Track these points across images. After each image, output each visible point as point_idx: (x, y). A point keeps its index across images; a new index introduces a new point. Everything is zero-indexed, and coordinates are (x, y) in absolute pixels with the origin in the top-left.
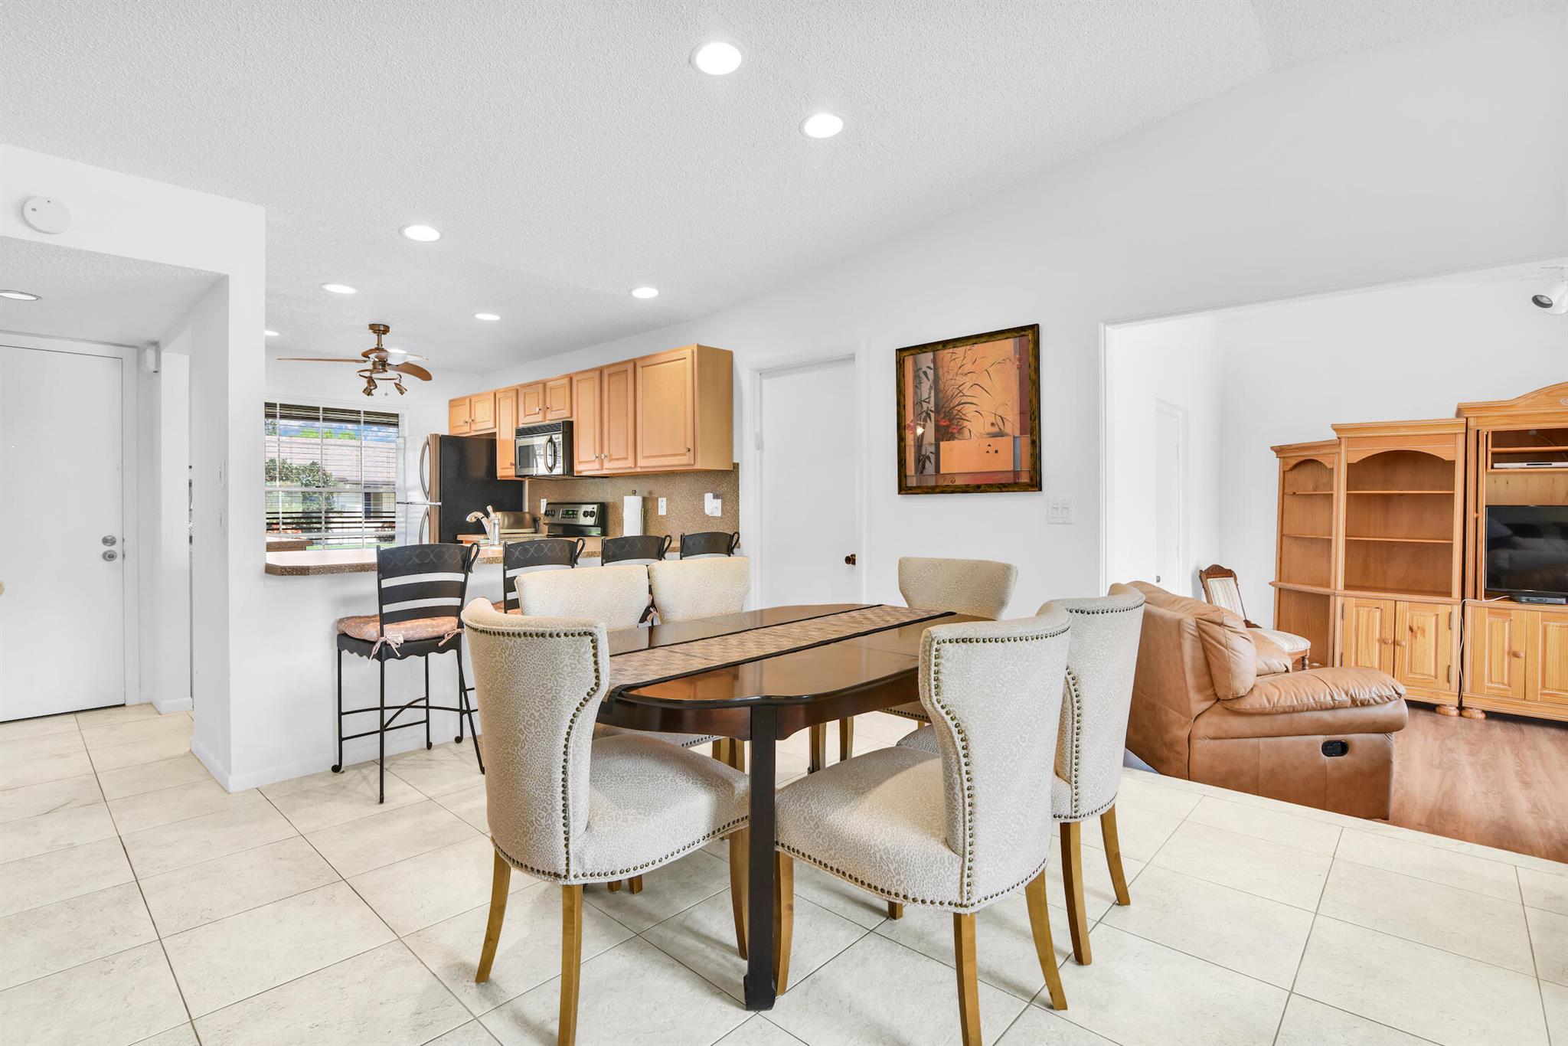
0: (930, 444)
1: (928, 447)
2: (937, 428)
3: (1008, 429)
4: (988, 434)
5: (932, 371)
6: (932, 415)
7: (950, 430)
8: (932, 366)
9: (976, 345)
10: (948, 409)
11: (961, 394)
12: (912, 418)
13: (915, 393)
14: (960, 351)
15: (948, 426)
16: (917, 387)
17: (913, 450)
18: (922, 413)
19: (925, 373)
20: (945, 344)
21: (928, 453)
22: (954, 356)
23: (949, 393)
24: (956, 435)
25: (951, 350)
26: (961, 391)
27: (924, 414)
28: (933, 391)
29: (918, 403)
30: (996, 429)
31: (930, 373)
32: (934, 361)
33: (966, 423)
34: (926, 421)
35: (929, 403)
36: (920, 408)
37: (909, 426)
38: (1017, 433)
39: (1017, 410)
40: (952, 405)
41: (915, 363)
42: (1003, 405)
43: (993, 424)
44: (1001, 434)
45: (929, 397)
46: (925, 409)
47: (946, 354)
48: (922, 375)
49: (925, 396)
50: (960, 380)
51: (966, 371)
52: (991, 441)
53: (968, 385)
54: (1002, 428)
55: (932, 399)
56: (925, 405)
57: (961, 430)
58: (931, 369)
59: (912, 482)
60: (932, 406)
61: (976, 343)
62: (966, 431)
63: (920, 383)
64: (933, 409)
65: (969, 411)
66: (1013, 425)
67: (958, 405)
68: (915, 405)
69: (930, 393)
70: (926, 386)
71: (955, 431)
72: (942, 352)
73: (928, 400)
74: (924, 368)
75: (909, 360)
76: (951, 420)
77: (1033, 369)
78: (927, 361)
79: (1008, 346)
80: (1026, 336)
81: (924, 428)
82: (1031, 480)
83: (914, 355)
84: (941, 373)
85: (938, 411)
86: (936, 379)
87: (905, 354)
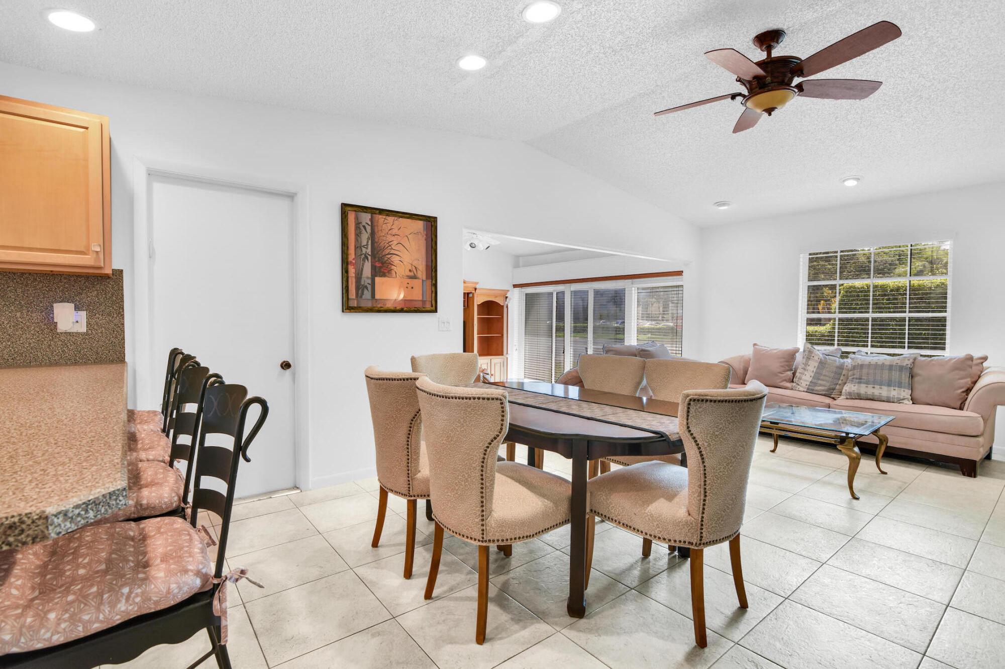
0: (368, 278)
1: (366, 280)
2: (373, 268)
3: (419, 274)
4: (407, 276)
6: (369, 258)
7: (382, 270)
8: (370, 223)
9: (401, 219)
10: (381, 256)
11: (390, 248)
12: (353, 257)
13: (356, 240)
14: (390, 219)
15: (382, 268)
16: (358, 235)
17: (354, 280)
18: (361, 255)
19: (364, 227)
20: (381, 211)
21: (366, 284)
22: (386, 221)
23: (382, 245)
24: (387, 274)
25: (384, 217)
26: (390, 246)
27: (363, 256)
28: (370, 241)
29: (358, 247)
30: (412, 274)
31: (369, 228)
32: (372, 220)
33: (393, 267)
34: (364, 261)
35: (367, 248)
36: (360, 251)
37: (351, 262)
38: (424, 278)
39: (424, 263)
40: (383, 254)
41: (357, 218)
42: (416, 259)
43: (410, 271)
44: (414, 277)
45: (367, 245)
46: (364, 252)
47: (380, 218)
48: (362, 228)
49: (364, 243)
50: (390, 238)
51: (394, 234)
52: (409, 281)
53: (395, 242)
54: (415, 273)
55: (370, 246)
56: (364, 250)
57: (390, 271)
58: (369, 225)
59: (353, 303)
60: (369, 251)
61: (401, 217)
62: (393, 273)
63: (360, 233)
64: (370, 253)
65: (395, 260)
66: (422, 273)
67: (388, 254)
68: (356, 248)
69: (368, 242)
70: (365, 237)
71: (386, 271)
72: (377, 215)
73: (366, 246)
74: (364, 224)
75: (351, 217)
76: (383, 263)
77: (433, 242)
78: (366, 218)
79: (420, 225)
80: (431, 222)
81: (363, 266)
82: (432, 306)
83: (355, 211)
84: (376, 230)
85: (373, 255)
86: (373, 234)
87: (349, 208)
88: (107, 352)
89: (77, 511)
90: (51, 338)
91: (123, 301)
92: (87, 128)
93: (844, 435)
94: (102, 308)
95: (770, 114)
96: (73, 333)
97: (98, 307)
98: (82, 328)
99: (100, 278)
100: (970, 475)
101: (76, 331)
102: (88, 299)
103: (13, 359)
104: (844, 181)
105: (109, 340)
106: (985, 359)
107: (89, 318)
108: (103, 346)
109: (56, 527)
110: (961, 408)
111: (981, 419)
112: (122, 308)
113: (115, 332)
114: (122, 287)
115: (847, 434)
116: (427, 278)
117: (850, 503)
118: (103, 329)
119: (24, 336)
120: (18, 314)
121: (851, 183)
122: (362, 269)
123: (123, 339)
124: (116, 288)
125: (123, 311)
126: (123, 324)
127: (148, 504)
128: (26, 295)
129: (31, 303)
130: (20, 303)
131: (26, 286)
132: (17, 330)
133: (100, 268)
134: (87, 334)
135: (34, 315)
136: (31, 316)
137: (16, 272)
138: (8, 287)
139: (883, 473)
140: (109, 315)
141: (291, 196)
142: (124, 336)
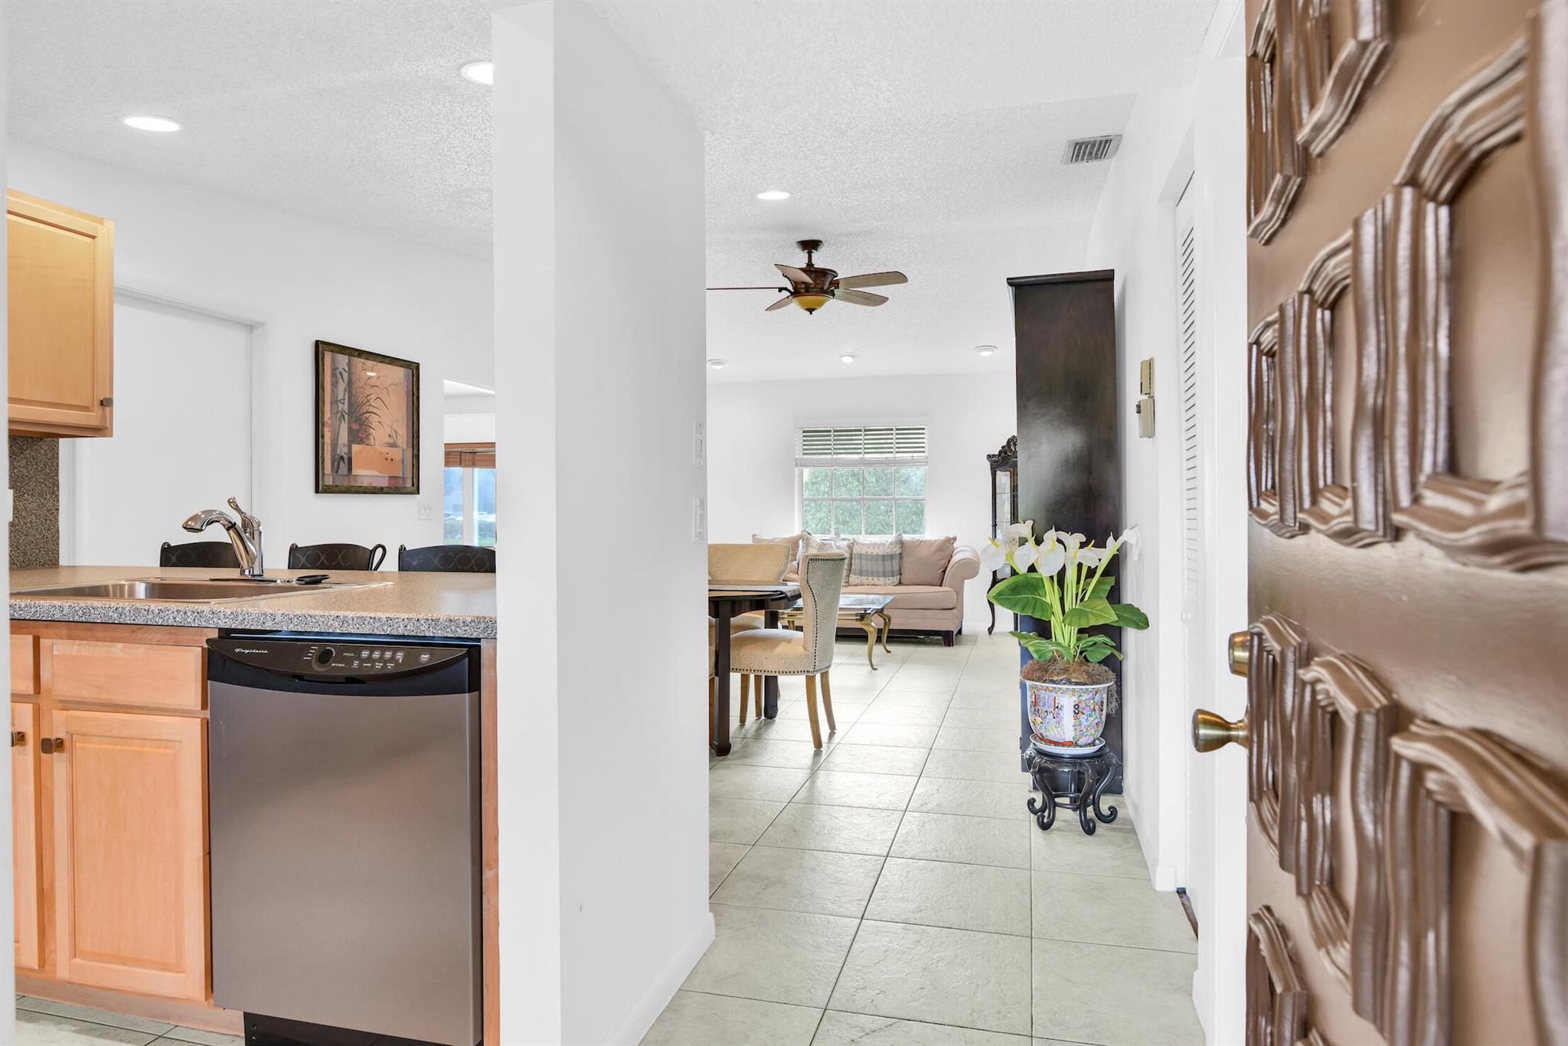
0: (344, 445)
1: (342, 447)
2: (350, 430)
3: (400, 442)
4: (387, 444)
5: (347, 374)
6: (346, 416)
7: (360, 435)
8: (347, 369)
9: (380, 364)
10: (358, 415)
11: (368, 404)
12: (329, 416)
13: (333, 391)
14: (367, 364)
15: (358, 431)
16: (334, 385)
17: (329, 448)
18: (337, 413)
19: (341, 374)
20: (358, 353)
21: (342, 454)
22: (363, 367)
23: (360, 400)
24: (364, 441)
25: (362, 360)
26: (368, 401)
27: (339, 414)
28: (347, 394)
29: (335, 402)
30: (391, 441)
31: (345, 375)
32: (349, 364)
33: (372, 431)
34: (341, 422)
35: (343, 404)
36: (336, 408)
37: (326, 424)
38: (405, 448)
39: (405, 427)
40: (361, 412)
41: (333, 361)
42: (396, 421)
43: (390, 436)
44: (395, 445)
45: (344, 399)
46: (340, 409)
47: (359, 362)
48: (338, 375)
49: (340, 397)
50: (368, 391)
51: (372, 384)
52: (389, 450)
53: (374, 396)
54: (395, 439)
55: (346, 401)
56: (340, 406)
57: (367, 436)
58: (346, 372)
59: (326, 481)
60: (346, 407)
61: (382, 362)
62: (372, 439)
63: (337, 383)
64: (347, 411)
65: (374, 419)
66: (402, 440)
67: (366, 412)
68: (332, 403)
69: (344, 395)
70: (342, 386)
71: (364, 436)
72: (356, 358)
73: (342, 401)
74: (341, 370)
75: (328, 356)
76: (360, 425)
77: (415, 398)
78: (343, 360)
79: (399, 374)
80: (413, 368)
81: (339, 428)
82: (413, 486)
83: (332, 352)
84: (354, 378)
85: (350, 414)
86: (350, 383)
87: (326, 347)
88: (37, 551)
91: (57, 475)
92: (93, 237)
93: (863, 612)
94: (32, 484)
95: (811, 313)
97: (27, 484)
98: (6, 516)
99: (29, 439)
100: (949, 645)
102: (15, 470)
104: (842, 356)
105: (40, 533)
106: (955, 539)
107: (14, 499)
108: (32, 542)
110: (941, 586)
111: (954, 593)
112: (56, 484)
113: (48, 522)
114: (58, 454)
115: (865, 610)
116: (408, 447)
117: (870, 673)
118: (33, 516)
121: (848, 360)
122: (338, 433)
123: (58, 531)
124: (49, 456)
125: (58, 490)
126: (58, 509)
134: (12, 524)
139: (889, 652)
140: (41, 495)
141: (251, 327)
142: (58, 528)
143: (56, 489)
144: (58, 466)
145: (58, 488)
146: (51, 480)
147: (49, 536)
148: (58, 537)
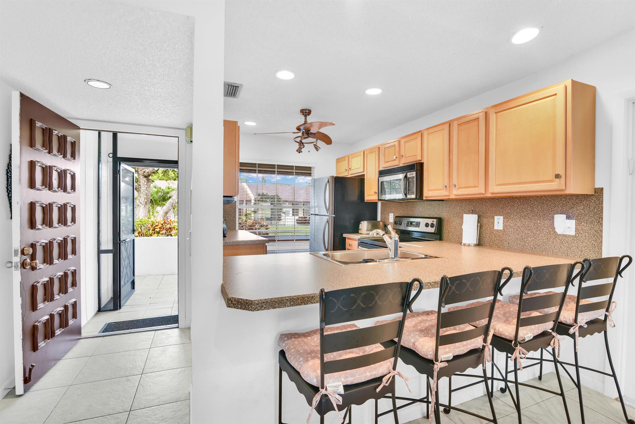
88: (588, 251)
89: (235, 303)
90: (554, 237)
91: (602, 212)
92: (556, 94)
94: (587, 218)
96: (567, 235)
97: (583, 217)
98: (572, 232)
99: (586, 196)
101: (568, 234)
102: (577, 211)
103: (535, 248)
105: (591, 242)
107: (577, 225)
108: (586, 246)
109: (229, 304)
112: (601, 218)
113: (595, 237)
114: (602, 202)
118: (586, 233)
119: (540, 235)
120: (539, 221)
123: (601, 242)
124: (598, 202)
125: (602, 221)
126: (602, 231)
127: (416, 346)
128: (543, 209)
129: (545, 214)
130: (540, 214)
131: (543, 204)
132: (537, 231)
133: (563, 190)
134: (575, 236)
135: (546, 222)
136: (545, 223)
137: (538, 196)
138: (534, 205)
140: (591, 223)
142: (602, 240)
143: (600, 220)
144: (603, 208)
145: (602, 220)
146: (598, 215)
147: (596, 244)
148: (602, 245)
